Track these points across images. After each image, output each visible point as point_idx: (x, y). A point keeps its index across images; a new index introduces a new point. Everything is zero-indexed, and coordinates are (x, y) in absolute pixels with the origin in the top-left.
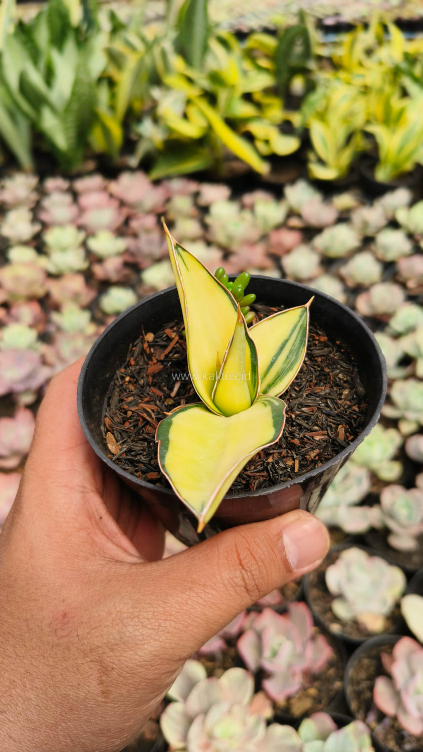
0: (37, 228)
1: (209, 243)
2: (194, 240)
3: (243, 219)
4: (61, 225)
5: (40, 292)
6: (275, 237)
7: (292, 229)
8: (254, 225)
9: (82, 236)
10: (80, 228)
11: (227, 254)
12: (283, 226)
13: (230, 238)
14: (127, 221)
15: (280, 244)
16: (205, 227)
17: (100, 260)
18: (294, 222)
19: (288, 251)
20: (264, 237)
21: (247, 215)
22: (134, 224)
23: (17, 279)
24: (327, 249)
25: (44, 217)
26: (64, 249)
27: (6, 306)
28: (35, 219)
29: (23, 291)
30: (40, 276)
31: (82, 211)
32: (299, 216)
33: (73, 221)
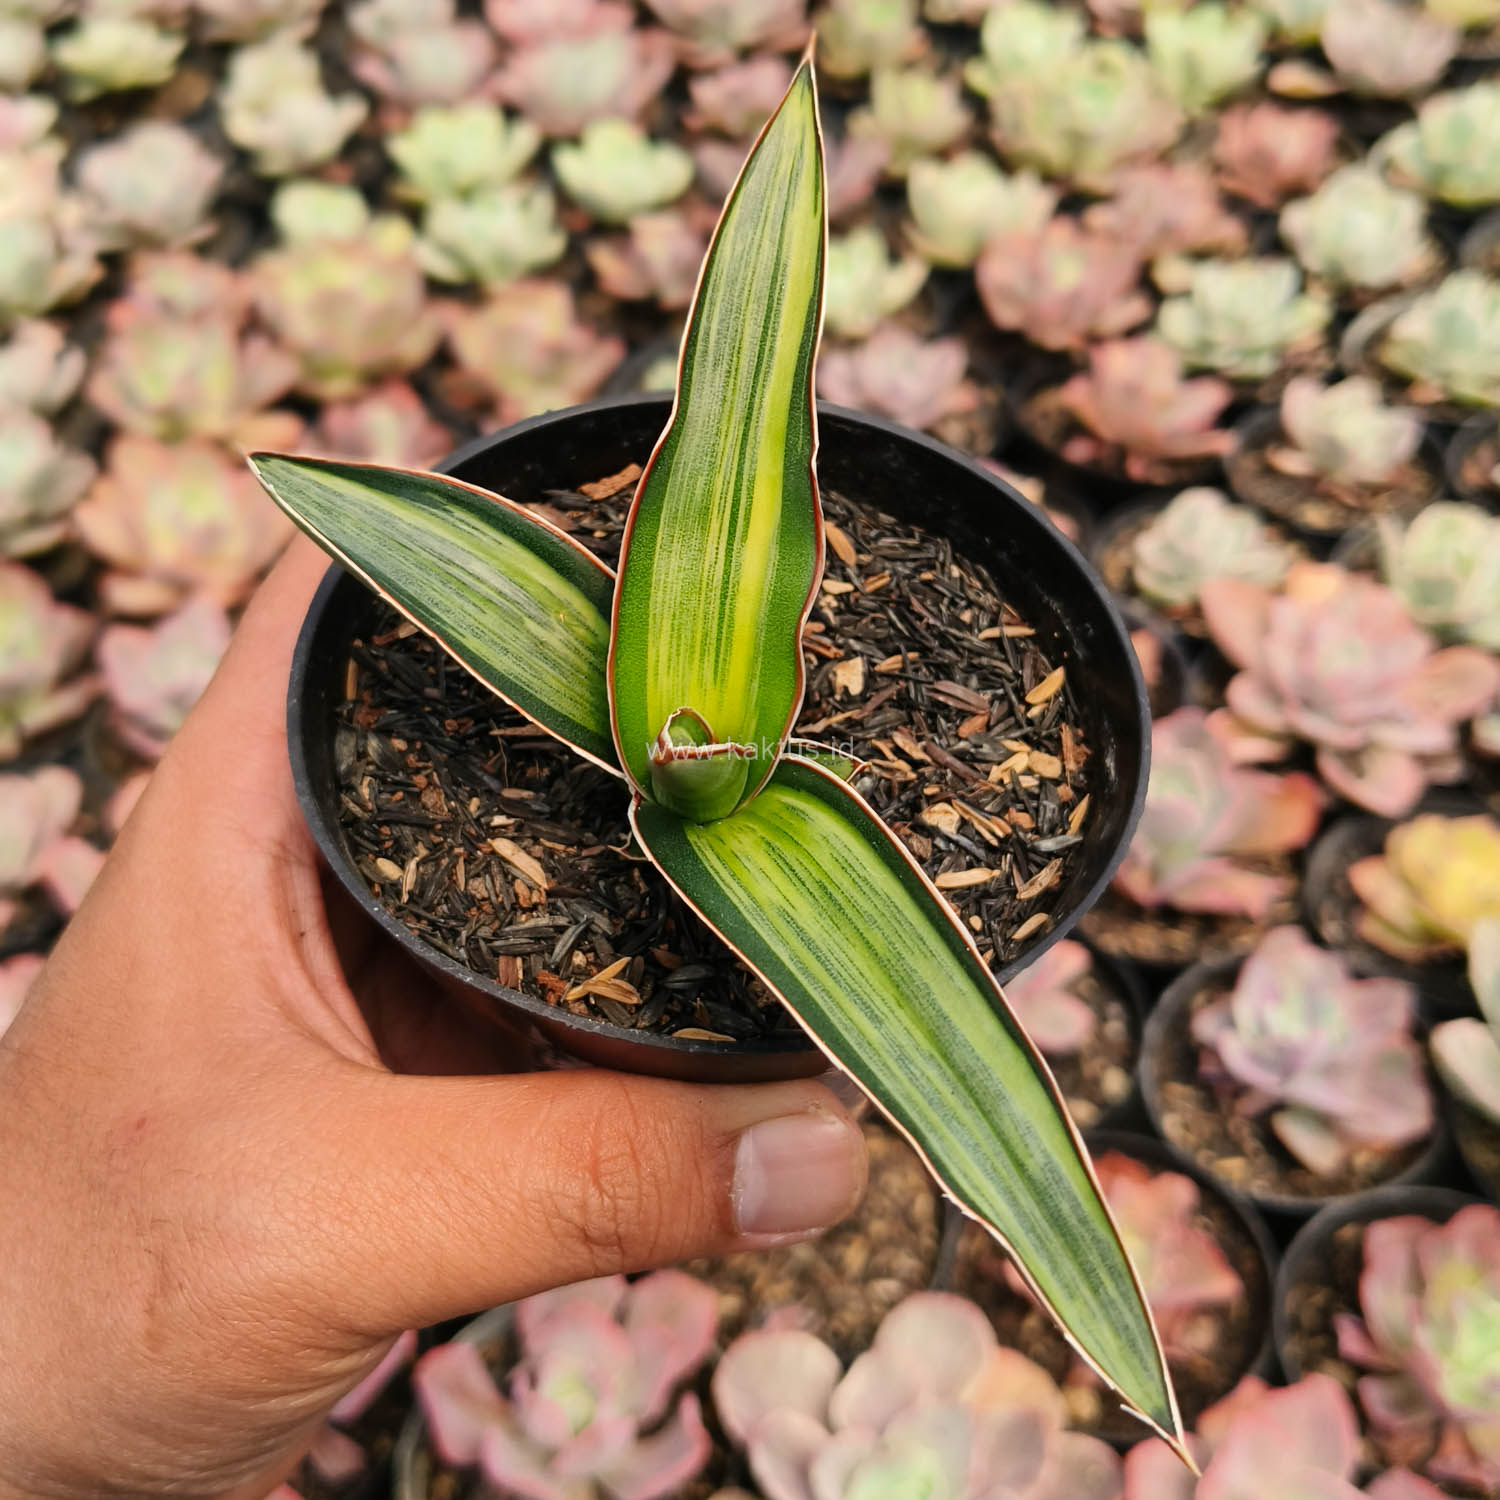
0: (350, 114)
1: (1005, 164)
2: (943, 155)
3: (1103, 68)
4: (446, 103)
5: (414, 348)
6: (1238, 136)
7: (1291, 103)
8: (1157, 93)
9: (525, 139)
10: (511, 112)
11: (1073, 203)
12: (1259, 93)
13: (1078, 140)
14: (679, 86)
15: (1262, 160)
16: (977, 105)
17: (612, 229)
18: (1293, 78)
19: (1297, 191)
20: (1194, 136)
21: (1115, 53)
22: (707, 94)
23: (331, 303)
24: (1439, 173)
25: (370, 71)
26: (466, 194)
27: (301, 405)
28: (337, 77)
29: (353, 347)
30: (408, 292)
31: (504, 48)
32: (1314, 55)
33: (479, 85)
